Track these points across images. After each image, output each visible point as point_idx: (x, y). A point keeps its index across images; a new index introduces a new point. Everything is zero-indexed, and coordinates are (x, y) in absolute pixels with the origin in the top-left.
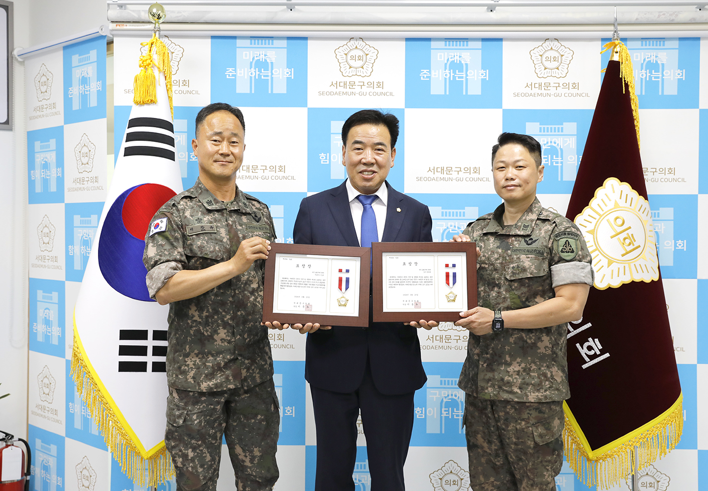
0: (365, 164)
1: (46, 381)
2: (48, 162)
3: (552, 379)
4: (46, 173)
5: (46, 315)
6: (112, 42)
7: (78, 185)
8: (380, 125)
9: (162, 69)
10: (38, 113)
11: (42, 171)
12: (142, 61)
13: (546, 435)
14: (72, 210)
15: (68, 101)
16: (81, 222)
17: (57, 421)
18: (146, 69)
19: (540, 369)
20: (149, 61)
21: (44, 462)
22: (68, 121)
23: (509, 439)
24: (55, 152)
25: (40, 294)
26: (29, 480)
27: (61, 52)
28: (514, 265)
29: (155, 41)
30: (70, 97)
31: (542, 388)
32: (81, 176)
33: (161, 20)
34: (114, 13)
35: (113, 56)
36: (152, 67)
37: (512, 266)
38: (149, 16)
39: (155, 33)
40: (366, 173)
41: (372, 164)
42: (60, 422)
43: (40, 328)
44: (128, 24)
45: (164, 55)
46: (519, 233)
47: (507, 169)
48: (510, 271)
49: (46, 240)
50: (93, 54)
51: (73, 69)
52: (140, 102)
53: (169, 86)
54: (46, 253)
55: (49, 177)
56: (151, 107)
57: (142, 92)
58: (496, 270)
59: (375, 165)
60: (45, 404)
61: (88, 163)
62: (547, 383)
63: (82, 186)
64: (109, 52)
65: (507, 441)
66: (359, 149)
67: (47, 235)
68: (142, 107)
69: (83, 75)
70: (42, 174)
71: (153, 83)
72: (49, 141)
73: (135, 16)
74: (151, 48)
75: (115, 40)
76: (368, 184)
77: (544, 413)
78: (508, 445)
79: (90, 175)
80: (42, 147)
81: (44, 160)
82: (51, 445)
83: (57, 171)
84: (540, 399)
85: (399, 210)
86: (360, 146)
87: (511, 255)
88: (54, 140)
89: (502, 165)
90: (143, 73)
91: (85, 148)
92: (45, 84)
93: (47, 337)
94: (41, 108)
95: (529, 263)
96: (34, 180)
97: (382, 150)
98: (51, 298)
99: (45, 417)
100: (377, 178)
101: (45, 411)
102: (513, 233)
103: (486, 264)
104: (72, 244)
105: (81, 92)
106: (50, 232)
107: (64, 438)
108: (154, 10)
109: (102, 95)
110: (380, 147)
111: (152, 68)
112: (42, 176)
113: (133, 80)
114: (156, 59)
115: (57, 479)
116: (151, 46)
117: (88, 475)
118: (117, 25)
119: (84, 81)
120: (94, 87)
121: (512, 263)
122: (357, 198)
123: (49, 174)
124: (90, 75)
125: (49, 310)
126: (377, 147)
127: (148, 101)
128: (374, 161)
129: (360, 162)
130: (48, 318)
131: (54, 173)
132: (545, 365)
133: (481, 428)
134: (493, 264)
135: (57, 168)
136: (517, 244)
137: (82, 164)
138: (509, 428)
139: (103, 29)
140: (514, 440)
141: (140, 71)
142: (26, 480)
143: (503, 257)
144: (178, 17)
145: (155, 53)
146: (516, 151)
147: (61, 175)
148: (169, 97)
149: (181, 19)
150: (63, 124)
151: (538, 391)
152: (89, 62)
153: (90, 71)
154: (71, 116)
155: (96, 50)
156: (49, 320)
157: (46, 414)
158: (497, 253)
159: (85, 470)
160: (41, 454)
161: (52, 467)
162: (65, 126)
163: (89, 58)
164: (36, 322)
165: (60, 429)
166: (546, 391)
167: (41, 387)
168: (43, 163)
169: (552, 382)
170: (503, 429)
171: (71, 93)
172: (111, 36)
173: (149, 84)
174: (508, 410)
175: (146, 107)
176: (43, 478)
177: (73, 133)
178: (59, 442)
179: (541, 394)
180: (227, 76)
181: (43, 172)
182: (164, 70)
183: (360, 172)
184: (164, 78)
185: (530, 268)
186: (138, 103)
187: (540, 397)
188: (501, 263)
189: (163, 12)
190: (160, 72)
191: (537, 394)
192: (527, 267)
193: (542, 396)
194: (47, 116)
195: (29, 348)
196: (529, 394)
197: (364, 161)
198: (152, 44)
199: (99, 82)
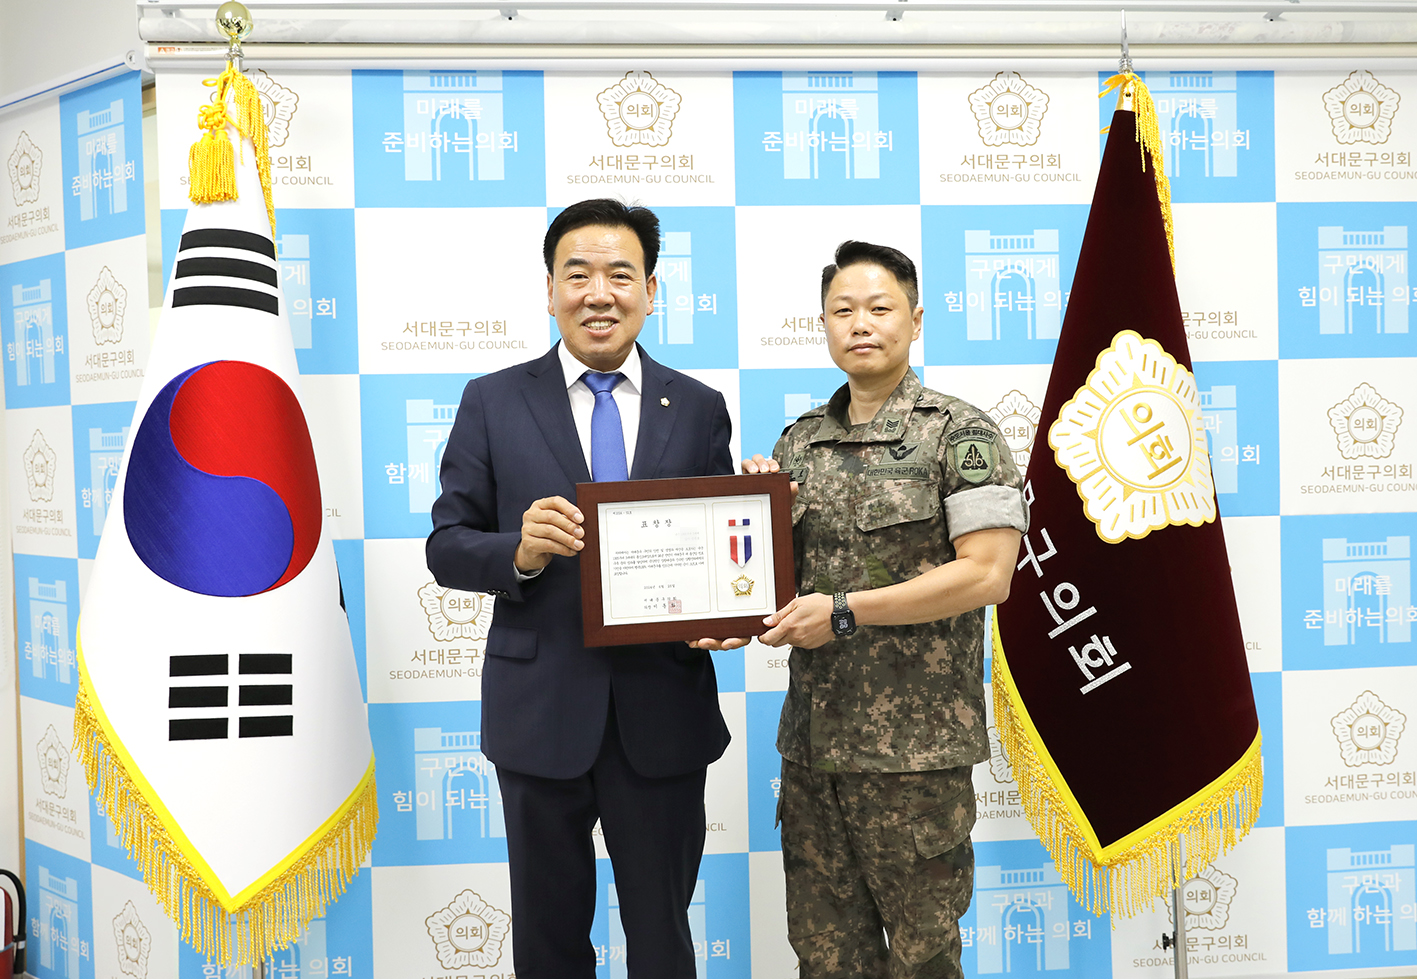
0: (592, 306)
1: (52, 754)
2: (38, 325)
3: (954, 723)
4: (35, 347)
5: (46, 625)
6: (153, 85)
7: (97, 370)
8: (619, 227)
9: (246, 132)
10: (18, 230)
11: (28, 342)
12: (205, 116)
13: (939, 839)
14: (86, 418)
15: (71, 204)
16: (105, 441)
17: (76, 833)
18: (214, 132)
19: (929, 705)
20: (218, 116)
21: (55, 912)
22: (71, 243)
23: (868, 846)
24: (50, 304)
25: (34, 584)
26: (23, 950)
27: (56, 108)
28: (872, 501)
29: (231, 75)
30: (75, 194)
31: (935, 743)
32: (101, 350)
33: (243, 36)
34: (153, 25)
35: (155, 113)
36: (226, 128)
37: (868, 503)
38: (218, 26)
39: (231, 60)
40: (597, 324)
41: (608, 306)
42: (80, 834)
43: (37, 651)
44: (182, 47)
45: (250, 104)
46: (879, 438)
47: (855, 313)
48: (865, 514)
49: (40, 478)
50: (117, 109)
51: (80, 139)
52: (202, 198)
53: (262, 167)
54: (41, 505)
55: (40, 356)
56: (227, 207)
57: (205, 178)
58: (837, 513)
59: (614, 308)
60: (52, 799)
61: (113, 326)
62: (944, 731)
63: (103, 370)
64: (148, 105)
65: (865, 850)
66: (579, 276)
67: (41, 469)
68: (208, 208)
69: (98, 151)
70: (29, 348)
71: (228, 158)
72: (38, 284)
73: (195, 30)
74: (223, 90)
75: (160, 79)
76: (601, 347)
77: (935, 796)
78: (866, 858)
79: (117, 348)
80: (25, 296)
81: (31, 321)
82: (67, 879)
83: (55, 341)
84: (933, 765)
85: (665, 402)
86: (582, 270)
87: (865, 483)
88: (49, 281)
89: (844, 305)
90: (208, 139)
91: (106, 295)
92: (27, 171)
93: (51, 669)
94: (21, 219)
95: (901, 495)
96: (14, 362)
97: (628, 277)
98: (53, 593)
99: (53, 825)
100: (620, 334)
101: (53, 813)
102: (866, 439)
103: (818, 503)
104: (88, 485)
105: (95, 185)
106: (47, 462)
107: (89, 865)
108: (228, 15)
109: (136, 189)
110: (622, 270)
111: (227, 131)
112: (29, 353)
113: (187, 155)
114: (235, 112)
115: (80, 945)
116: (224, 87)
117: (136, 938)
118: (159, 49)
119: (102, 162)
120: (121, 173)
121: (868, 497)
122: (583, 378)
123: (40, 349)
124: (113, 150)
125: (52, 616)
126: (617, 272)
127: (219, 195)
128: (611, 299)
129: (581, 304)
130: (49, 632)
131: (49, 346)
132: (939, 696)
133: (813, 827)
134: (831, 503)
135: (55, 337)
136: (877, 459)
137: (103, 327)
138: (869, 827)
139: (133, 58)
140: (879, 849)
141: (200, 137)
142: (18, 950)
143: (851, 487)
144: (281, 31)
145: (232, 100)
146: (870, 278)
147: (62, 350)
148: (264, 188)
149: (288, 36)
150: (62, 249)
151: (928, 748)
152: (109, 124)
153: (112, 142)
154: (79, 233)
155: (121, 101)
156: (52, 636)
157: (56, 819)
158: (839, 479)
159: (129, 928)
160: (49, 897)
161: (69, 920)
162: (67, 252)
163: (108, 117)
164: (30, 641)
165: (79, 848)
166: (942, 747)
167: (43, 766)
168: (29, 327)
169: (954, 730)
170: (857, 829)
171: (76, 187)
172: (151, 72)
173: (219, 160)
174: (865, 792)
175: (214, 207)
176: (55, 942)
177: (84, 266)
178: (80, 872)
179: (933, 754)
180: (387, 147)
181: (30, 345)
182: (252, 135)
183: (584, 324)
184: (252, 152)
185: (903, 504)
186: (200, 201)
187: (932, 761)
188: (848, 500)
189: (247, 19)
190: (243, 137)
191: (925, 754)
192: (898, 502)
193: (935, 758)
194: (33, 235)
195: (19, 691)
196: (910, 756)
197: (589, 300)
198: (225, 83)
199: (129, 164)
